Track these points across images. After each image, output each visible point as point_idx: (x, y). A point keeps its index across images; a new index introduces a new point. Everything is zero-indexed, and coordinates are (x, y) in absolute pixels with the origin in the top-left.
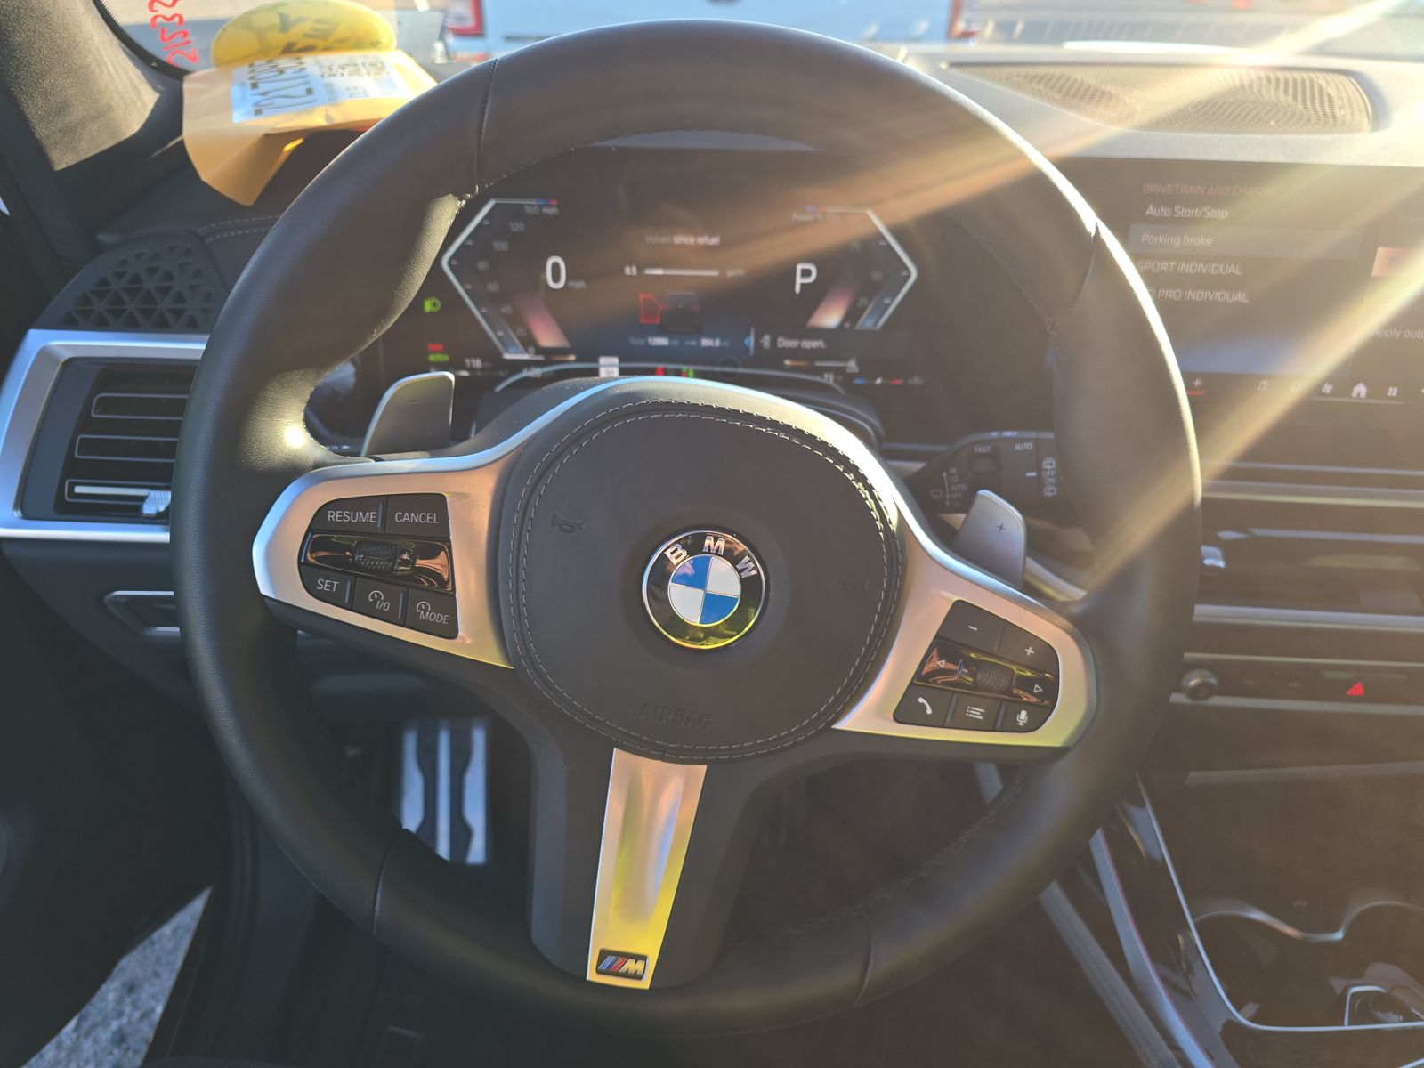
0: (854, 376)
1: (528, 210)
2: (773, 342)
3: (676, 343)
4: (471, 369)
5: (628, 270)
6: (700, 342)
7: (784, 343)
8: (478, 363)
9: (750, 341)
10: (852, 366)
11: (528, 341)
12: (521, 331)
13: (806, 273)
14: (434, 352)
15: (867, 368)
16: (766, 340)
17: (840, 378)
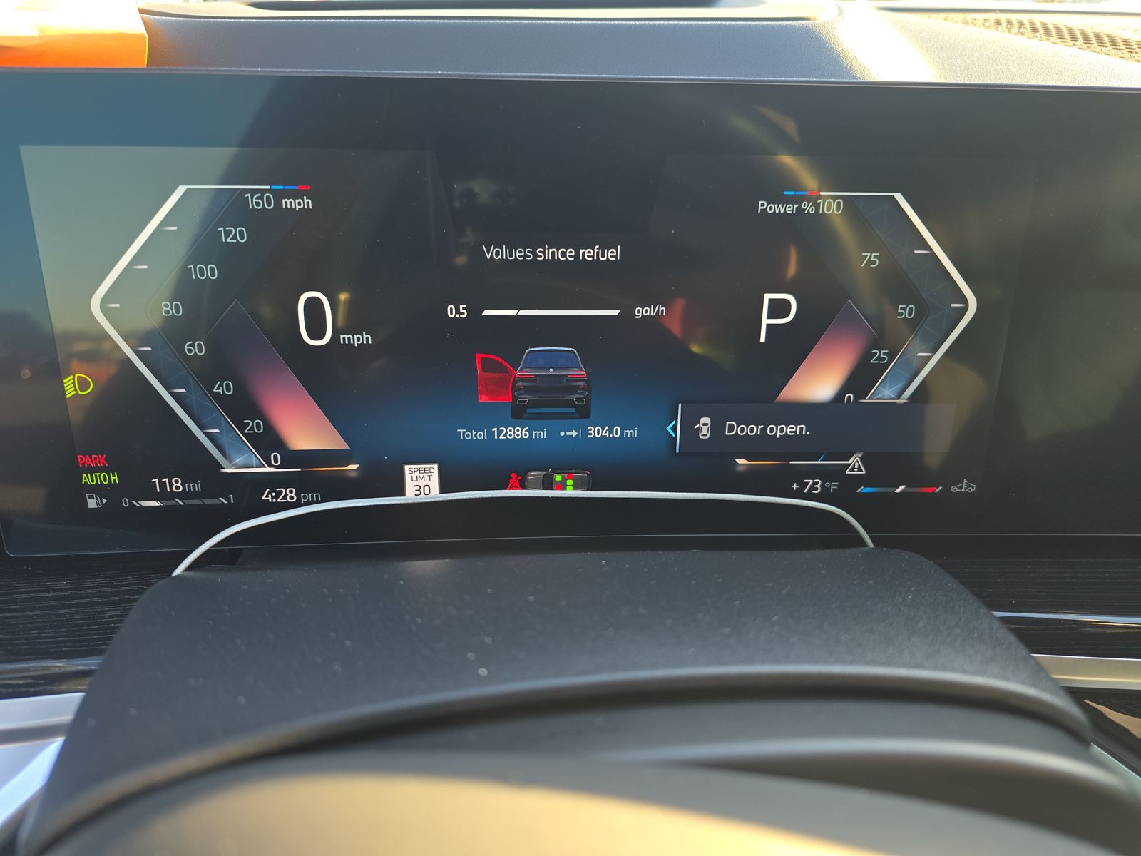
0: (859, 481)
1: (253, 202)
2: (717, 428)
3: (541, 434)
4: (163, 496)
5: (451, 311)
6: (586, 432)
7: (735, 429)
8: (177, 485)
9: (675, 428)
10: (855, 462)
11: (268, 442)
12: (253, 425)
13: (779, 309)
14: (91, 470)
15: (879, 468)
16: (704, 427)
17: (832, 486)
